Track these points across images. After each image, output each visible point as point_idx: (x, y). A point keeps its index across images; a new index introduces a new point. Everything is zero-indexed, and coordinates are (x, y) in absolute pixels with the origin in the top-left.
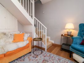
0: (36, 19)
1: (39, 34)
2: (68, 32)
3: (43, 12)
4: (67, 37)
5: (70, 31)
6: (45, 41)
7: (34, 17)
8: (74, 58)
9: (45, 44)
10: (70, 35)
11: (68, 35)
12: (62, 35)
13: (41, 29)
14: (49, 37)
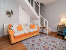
0: (41, 16)
1: (42, 25)
2: (62, 24)
3: (45, 11)
4: (62, 27)
5: (64, 23)
6: (46, 29)
7: (40, 15)
8: (65, 39)
9: (46, 31)
10: (64, 26)
11: (62, 26)
12: (58, 26)
13: (43, 22)
14: (49, 28)
